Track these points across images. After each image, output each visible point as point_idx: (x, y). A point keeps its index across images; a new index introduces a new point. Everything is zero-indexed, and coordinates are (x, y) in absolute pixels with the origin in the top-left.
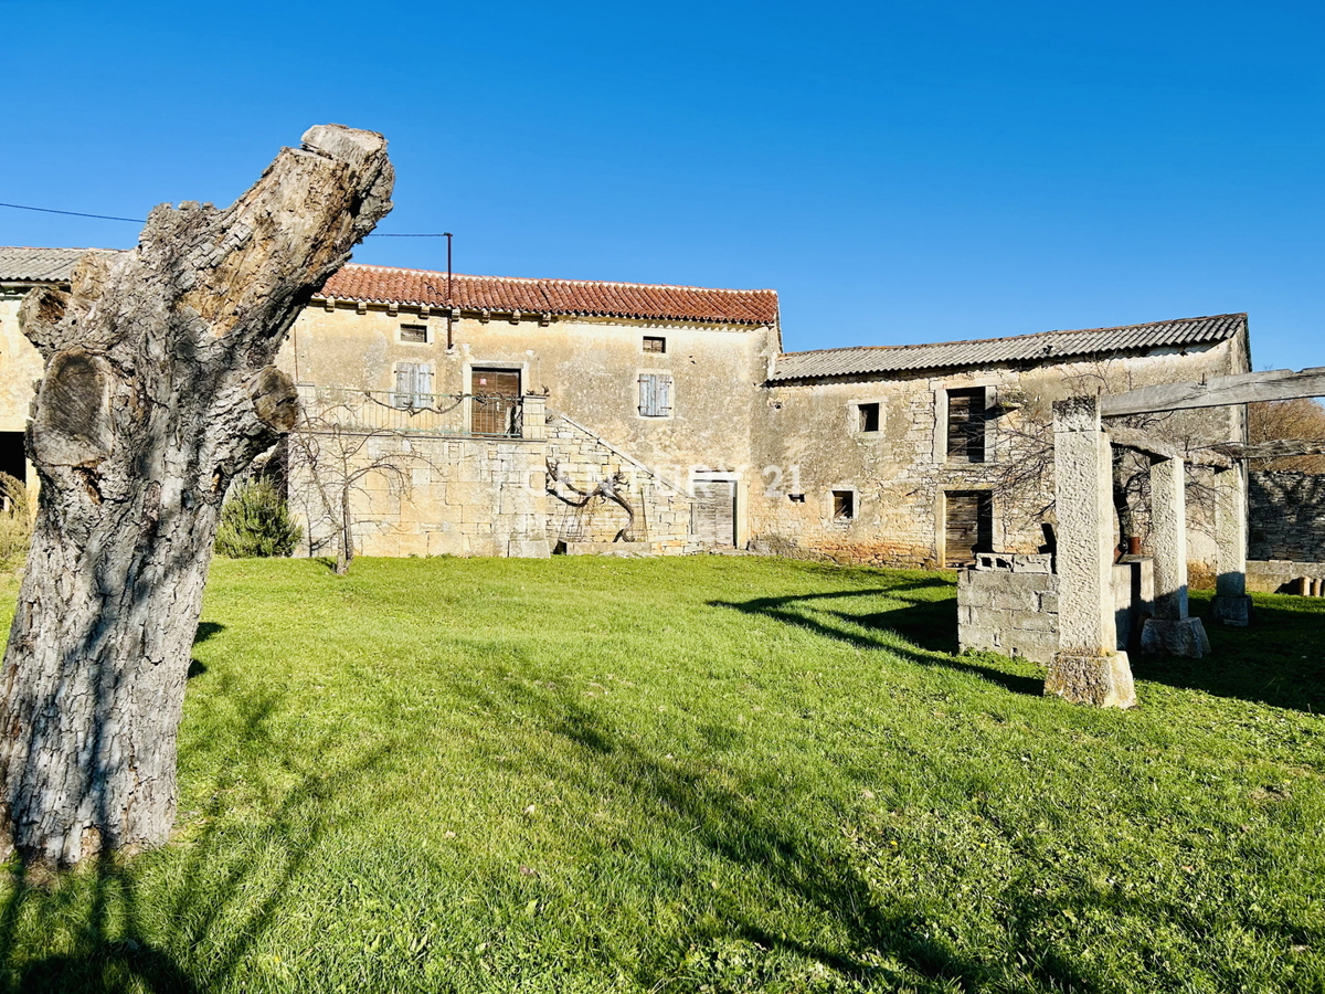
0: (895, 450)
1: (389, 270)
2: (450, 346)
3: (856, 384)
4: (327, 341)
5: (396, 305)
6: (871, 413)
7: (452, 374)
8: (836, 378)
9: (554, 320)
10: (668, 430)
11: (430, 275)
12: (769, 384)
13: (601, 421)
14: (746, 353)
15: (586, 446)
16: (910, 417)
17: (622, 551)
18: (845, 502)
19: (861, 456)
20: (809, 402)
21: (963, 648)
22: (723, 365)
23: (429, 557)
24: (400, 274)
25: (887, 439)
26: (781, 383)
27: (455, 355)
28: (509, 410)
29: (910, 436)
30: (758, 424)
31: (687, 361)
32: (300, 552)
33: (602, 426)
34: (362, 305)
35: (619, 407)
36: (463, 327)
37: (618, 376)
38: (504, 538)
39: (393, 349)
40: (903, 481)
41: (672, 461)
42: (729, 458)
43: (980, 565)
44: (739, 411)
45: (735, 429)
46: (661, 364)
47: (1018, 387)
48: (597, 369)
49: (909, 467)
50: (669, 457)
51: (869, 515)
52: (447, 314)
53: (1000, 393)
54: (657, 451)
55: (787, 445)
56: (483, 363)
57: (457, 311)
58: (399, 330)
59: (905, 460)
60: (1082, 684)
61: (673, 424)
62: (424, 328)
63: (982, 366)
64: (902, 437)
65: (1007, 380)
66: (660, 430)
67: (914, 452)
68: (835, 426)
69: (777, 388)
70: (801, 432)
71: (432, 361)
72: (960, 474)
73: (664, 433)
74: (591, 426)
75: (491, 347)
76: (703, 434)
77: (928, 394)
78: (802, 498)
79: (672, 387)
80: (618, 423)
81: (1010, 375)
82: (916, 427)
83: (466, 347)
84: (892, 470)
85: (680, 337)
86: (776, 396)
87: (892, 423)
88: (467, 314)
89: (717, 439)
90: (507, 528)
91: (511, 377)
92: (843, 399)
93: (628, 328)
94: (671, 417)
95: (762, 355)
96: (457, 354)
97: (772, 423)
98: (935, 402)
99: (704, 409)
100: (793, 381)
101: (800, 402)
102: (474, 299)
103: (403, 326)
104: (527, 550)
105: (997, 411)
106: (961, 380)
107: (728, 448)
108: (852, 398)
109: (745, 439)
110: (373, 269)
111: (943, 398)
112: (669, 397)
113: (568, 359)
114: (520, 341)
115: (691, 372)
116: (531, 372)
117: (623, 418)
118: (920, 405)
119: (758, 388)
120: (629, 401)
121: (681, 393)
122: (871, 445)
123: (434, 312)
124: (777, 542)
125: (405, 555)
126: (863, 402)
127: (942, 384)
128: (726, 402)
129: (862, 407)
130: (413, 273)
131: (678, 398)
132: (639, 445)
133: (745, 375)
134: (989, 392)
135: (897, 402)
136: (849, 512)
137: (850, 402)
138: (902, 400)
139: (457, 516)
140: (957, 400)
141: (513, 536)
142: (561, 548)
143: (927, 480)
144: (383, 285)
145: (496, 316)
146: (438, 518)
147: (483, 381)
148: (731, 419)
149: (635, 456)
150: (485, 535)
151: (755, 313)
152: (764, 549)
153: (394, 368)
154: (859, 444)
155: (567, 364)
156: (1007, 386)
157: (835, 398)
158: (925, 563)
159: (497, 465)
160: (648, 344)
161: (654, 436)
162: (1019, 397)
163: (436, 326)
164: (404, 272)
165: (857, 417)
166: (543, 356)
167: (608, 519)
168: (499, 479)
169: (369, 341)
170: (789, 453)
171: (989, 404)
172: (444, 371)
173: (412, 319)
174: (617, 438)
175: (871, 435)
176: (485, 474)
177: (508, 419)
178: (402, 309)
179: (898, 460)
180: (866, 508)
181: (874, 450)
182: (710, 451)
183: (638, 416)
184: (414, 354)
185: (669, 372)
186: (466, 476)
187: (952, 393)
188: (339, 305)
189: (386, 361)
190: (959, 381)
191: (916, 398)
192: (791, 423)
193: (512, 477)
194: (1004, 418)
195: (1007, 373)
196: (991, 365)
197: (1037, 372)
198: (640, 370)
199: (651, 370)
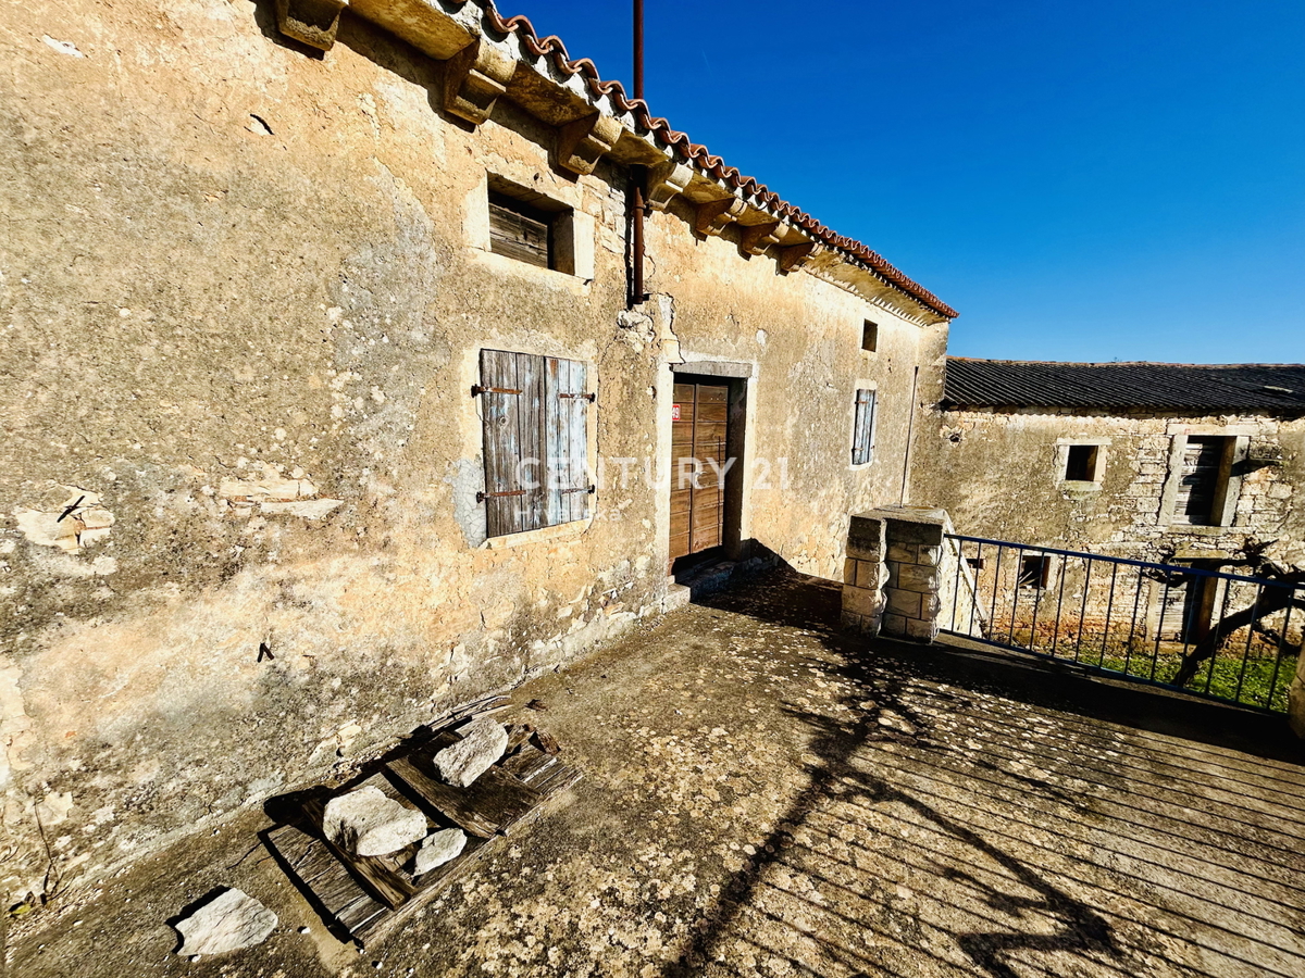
0: (1112, 506)
3: (1071, 417)
6: (1081, 462)
7: (633, 396)
10: (868, 483)
12: (946, 406)
16: (1135, 466)
19: (1067, 511)
20: (1002, 437)
22: (905, 375)
25: (1103, 493)
26: (965, 406)
27: (642, 331)
29: (1134, 489)
30: (922, 462)
31: (886, 368)
35: (839, 452)
37: (841, 393)
39: (464, 281)
40: (1116, 545)
46: (873, 369)
47: (1275, 440)
48: (825, 379)
49: (1126, 529)
51: (1070, 585)
53: (1254, 446)
55: (963, 492)
59: (1122, 519)
61: (872, 473)
64: (1122, 491)
65: (1265, 430)
66: (863, 485)
67: (1135, 511)
68: (1035, 472)
69: (956, 414)
70: (986, 477)
71: (590, 349)
72: (1186, 539)
73: (866, 489)
75: (706, 314)
76: (888, 483)
77: (1162, 439)
78: (979, 563)
79: (876, 410)
80: (837, 482)
81: (1269, 424)
82: (1142, 479)
83: (664, 305)
84: (1104, 532)
86: (954, 424)
87: (1113, 472)
92: (1053, 437)
93: (858, 299)
94: (871, 462)
95: (937, 363)
96: (646, 329)
97: (943, 461)
98: (1170, 450)
99: (890, 444)
100: (980, 405)
101: (988, 436)
105: (1247, 466)
106: (1208, 425)
108: (1063, 435)
111: (1183, 446)
112: (874, 427)
113: (799, 353)
114: (751, 304)
115: (888, 386)
117: (841, 474)
118: (1151, 452)
119: (927, 411)
120: (847, 440)
121: (879, 421)
122: (1081, 499)
126: (1078, 443)
127: (1183, 428)
129: (1073, 449)
131: (877, 429)
134: (1241, 443)
135: (1121, 446)
137: (1060, 441)
138: (1129, 444)
143: (1145, 544)
153: (471, 372)
154: (1066, 497)
155: (801, 365)
156: (1263, 437)
157: (1038, 434)
158: (1130, 645)
160: (866, 335)
161: (859, 498)
162: (1273, 452)
165: (1066, 462)
166: (780, 347)
170: (965, 505)
171: (1238, 458)
172: (616, 385)
173: (525, 162)
175: (1082, 486)
179: (1113, 519)
180: (1065, 577)
181: (1085, 505)
183: (851, 467)
184: (542, 315)
185: (876, 386)
187: (1192, 439)
189: (438, 340)
190: (1207, 427)
191: (1146, 444)
192: (972, 463)
194: (1254, 476)
197: (1299, 424)
198: (858, 382)
199: (865, 382)
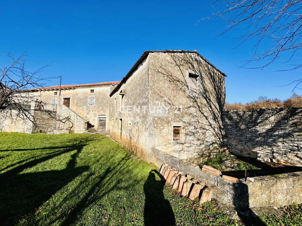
2: (60, 95)
3: (115, 94)
4: (44, 96)
5: (51, 89)
9: (75, 89)
10: (93, 107)
13: (82, 106)
22: (104, 94)
27: (61, 97)
31: (98, 94)
33: (82, 107)
34: (47, 90)
35: (85, 103)
36: (62, 92)
37: (85, 98)
38: (26, 129)
39: (52, 96)
41: (94, 114)
42: (105, 113)
45: (106, 107)
46: (93, 95)
48: (82, 97)
50: (93, 113)
53: (123, 91)
54: (91, 112)
55: (111, 109)
56: (65, 97)
58: (54, 93)
61: (95, 106)
62: (57, 93)
65: (124, 87)
66: (92, 108)
68: (113, 104)
69: (111, 97)
70: (111, 106)
71: (58, 98)
73: (93, 108)
74: (80, 107)
76: (100, 108)
79: (95, 99)
81: (124, 85)
83: (62, 95)
85: (97, 89)
87: (116, 102)
88: (62, 89)
89: (103, 109)
91: (69, 100)
93: (87, 88)
94: (94, 105)
99: (101, 103)
101: (112, 100)
106: (121, 89)
107: (105, 111)
109: (108, 109)
112: (94, 101)
113: (77, 95)
114: (70, 93)
115: (98, 96)
116: (72, 98)
117: (86, 106)
120: (87, 102)
121: (96, 100)
127: (119, 91)
128: (105, 101)
131: (96, 101)
132: (88, 111)
135: (117, 97)
137: (114, 98)
145: (66, 89)
147: (66, 101)
148: (106, 105)
150: (23, 128)
153: (52, 100)
154: (114, 108)
156: (124, 89)
160: (91, 91)
161: (91, 109)
166: (74, 95)
173: (55, 91)
174: (84, 110)
182: (101, 111)
183: (88, 105)
184: (55, 97)
185: (94, 96)
197: (126, 83)
198: (89, 96)
199: (91, 96)
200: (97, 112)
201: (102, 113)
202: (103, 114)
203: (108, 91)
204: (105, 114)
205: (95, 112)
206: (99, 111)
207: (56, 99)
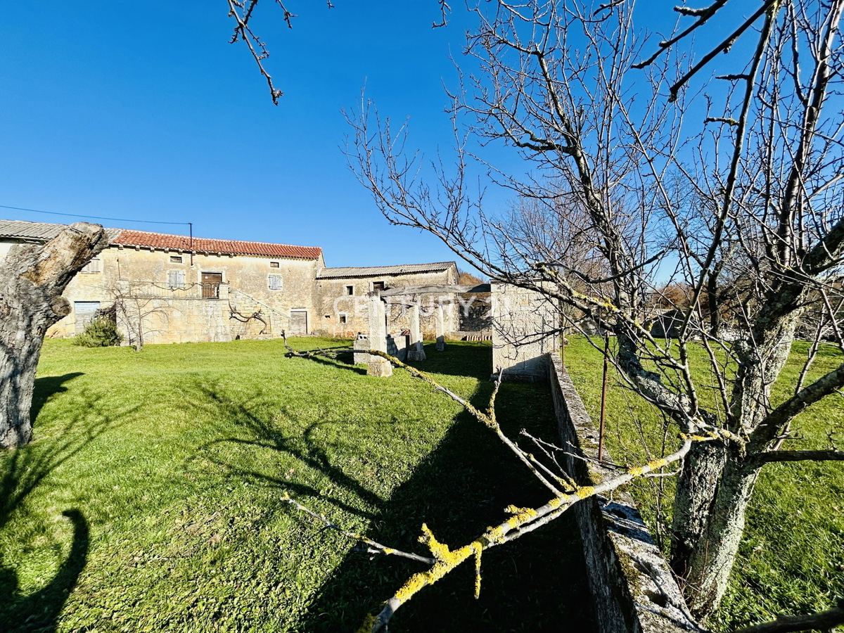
0: (358, 301)
1: (166, 235)
2: (192, 265)
3: (345, 279)
4: (137, 262)
5: (168, 249)
6: (350, 288)
7: (193, 275)
8: (339, 278)
9: (235, 256)
10: (281, 294)
11: (185, 237)
12: (317, 279)
13: (255, 291)
14: (309, 268)
15: (247, 301)
16: (362, 290)
17: (261, 337)
18: (343, 319)
20: (331, 285)
21: (355, 363)
22: (301, 272)
23: (181, 343)
24: (171, 237)
25: (356, 297)
26: (321, 279)
27: (194, 268)
28: (216, 288)
29: (363, 296)
30: (314, 292)
31: (287, 271)
32: (124, 344)
33: (254, 293)
34: (152, 249)
35: (262, 286)
36: (197, 258)
37: (261, 275)
38: (212, 335)
39: (167, 265)
40: (361, 310)
42: (304, 304)
43: (359, 338)
44: (307, 288)
45: (306, 294)
46: (277, 271)
47: (394, 282)
48: (253, 273)
49: (362, 306)
50: (281, 304)
51: (351, 321)
52: (191, 253)
53: (388, 283)
54: (277, 302)
55: (324, 299)
56: (206, 271)
57: (194, 252)
58: (170, 258)
60: (376, 371)
61: (283, 292)
62: (181, 258)
63: (383, 275)
64: (360, 296)
65: (390, 279)
66: (277, 294)
67: (364, 301)
68: (339, 293)
70: (328, 295)
71: (184, 270)
73: (279, 295)
74: (251, 293)
75: (209, 265)
76: (294, 296)
77: (367, 283)
78: (329, 317)
79: (282, 279)
80: (261, 292)
82: (364, 293)
83: (199, 265)
84: (357, 307)
85: (284, 263)
86: (320, 283)
87: (357, 292)
88: (199, 253)
89: (299, 297)
90: (214, 331)
91: (218, 277)
92: (341, 284)
93: (264, 259)
94: (282, 290)
95: (315, 269)
96: (195, 267)
97: (318, 292)
98: (369, 286)
99: (294, 287)
100: (325, 278)
101: (328, 285)
102: (202, 248)
103: (171, 257)
104: (222, 339)
105: (388, 288)
107: (304, 301)
108: (344, 284)
109: (309, 297)
110: (159, 234)
111: (372, 285)
112: (281, 283)
113: (241, 269)
114: (221, 263)
115: (289, 274)
116: (226, 274)
117: (263, 291)
119: (313, 280)
120: (266, 285)
122: (350, 299)
123: (184, 252)
124: (321, 332)
125: (171, 343)
126: (348, 285)
127: (371, 280)
128: (302, 285)
129: (347, 287)
130: (177, 236)
131: (284, 283)
132: (270, 300)
133: (309, 276)
134: (385, 283)
135: (358, 286)
136: (344, 321)
138: (360, 285)
139: (193, 327)
140: (376, 285)
141: (216, 334)
142: (238, 337)
144: (163, 241)
145: (210, 254)
146: (185, 329)
147: (206, 278)
148: (304, 291)
149: (268, 304)
150: (205, 334)
151: (312, 255)
152: (317, 335)
153: (168, 272)
154: (347, 299)
155: (241, 271)
156: (390, 281)
157: (339, 284)
159: (209, 309)
160: (273, 265)
161: (275, 297)
162: (393, 285)
163: (186, 258)
164: (173, 236)
165: (346, 290)
166: (231, 269)
167: (256, 325)
168: (210, 314)
169: (156, 262)
170: (325, 302)
171: (385, 286)
172: (189, 274)
173: (175, 254)
174: (261, 297)
175: (351, 296)
176: (204, 312)
177: (216, 291)
178: (170, 250)
179: (359, 304)
180: (350, 320)
181: (352, 300)
182: (296, 301)
183: (269, 290)
184: (176, 267)
185: (281, 274)
186: (196, 313)
187: (375, 283)
188: (141, 248)
189: (164, 270)
190: (376, 279)
191: (364, 285)
192: (325, 292)
193: (215, 313)
194: (390, 291)
195: (390, 277)
196: (385, 275)
197: (399, 277)
198: (269, 274)
199: (273, 274)
200: (289, 304)
201: (298, 303)
202: (301, 305)
203: (306, 268)
204: (304, 306)
205: (286, 303)
206: (292, 302)
207: (181, 273)
